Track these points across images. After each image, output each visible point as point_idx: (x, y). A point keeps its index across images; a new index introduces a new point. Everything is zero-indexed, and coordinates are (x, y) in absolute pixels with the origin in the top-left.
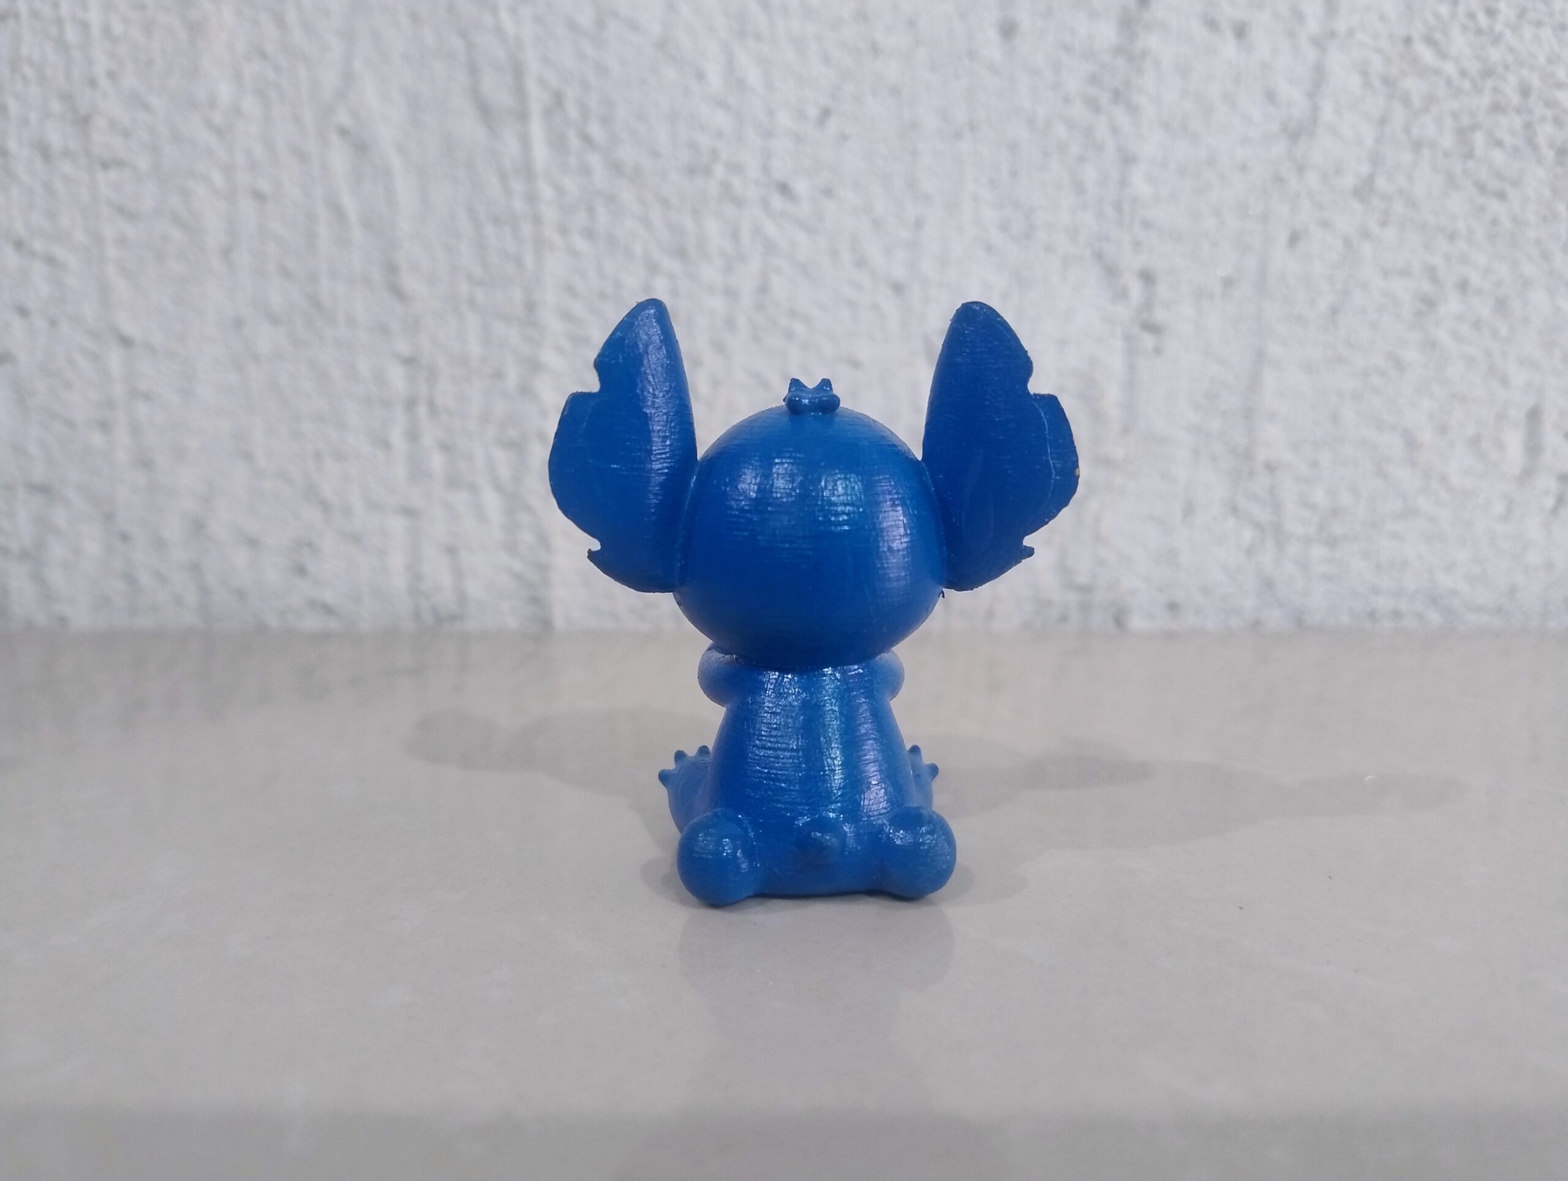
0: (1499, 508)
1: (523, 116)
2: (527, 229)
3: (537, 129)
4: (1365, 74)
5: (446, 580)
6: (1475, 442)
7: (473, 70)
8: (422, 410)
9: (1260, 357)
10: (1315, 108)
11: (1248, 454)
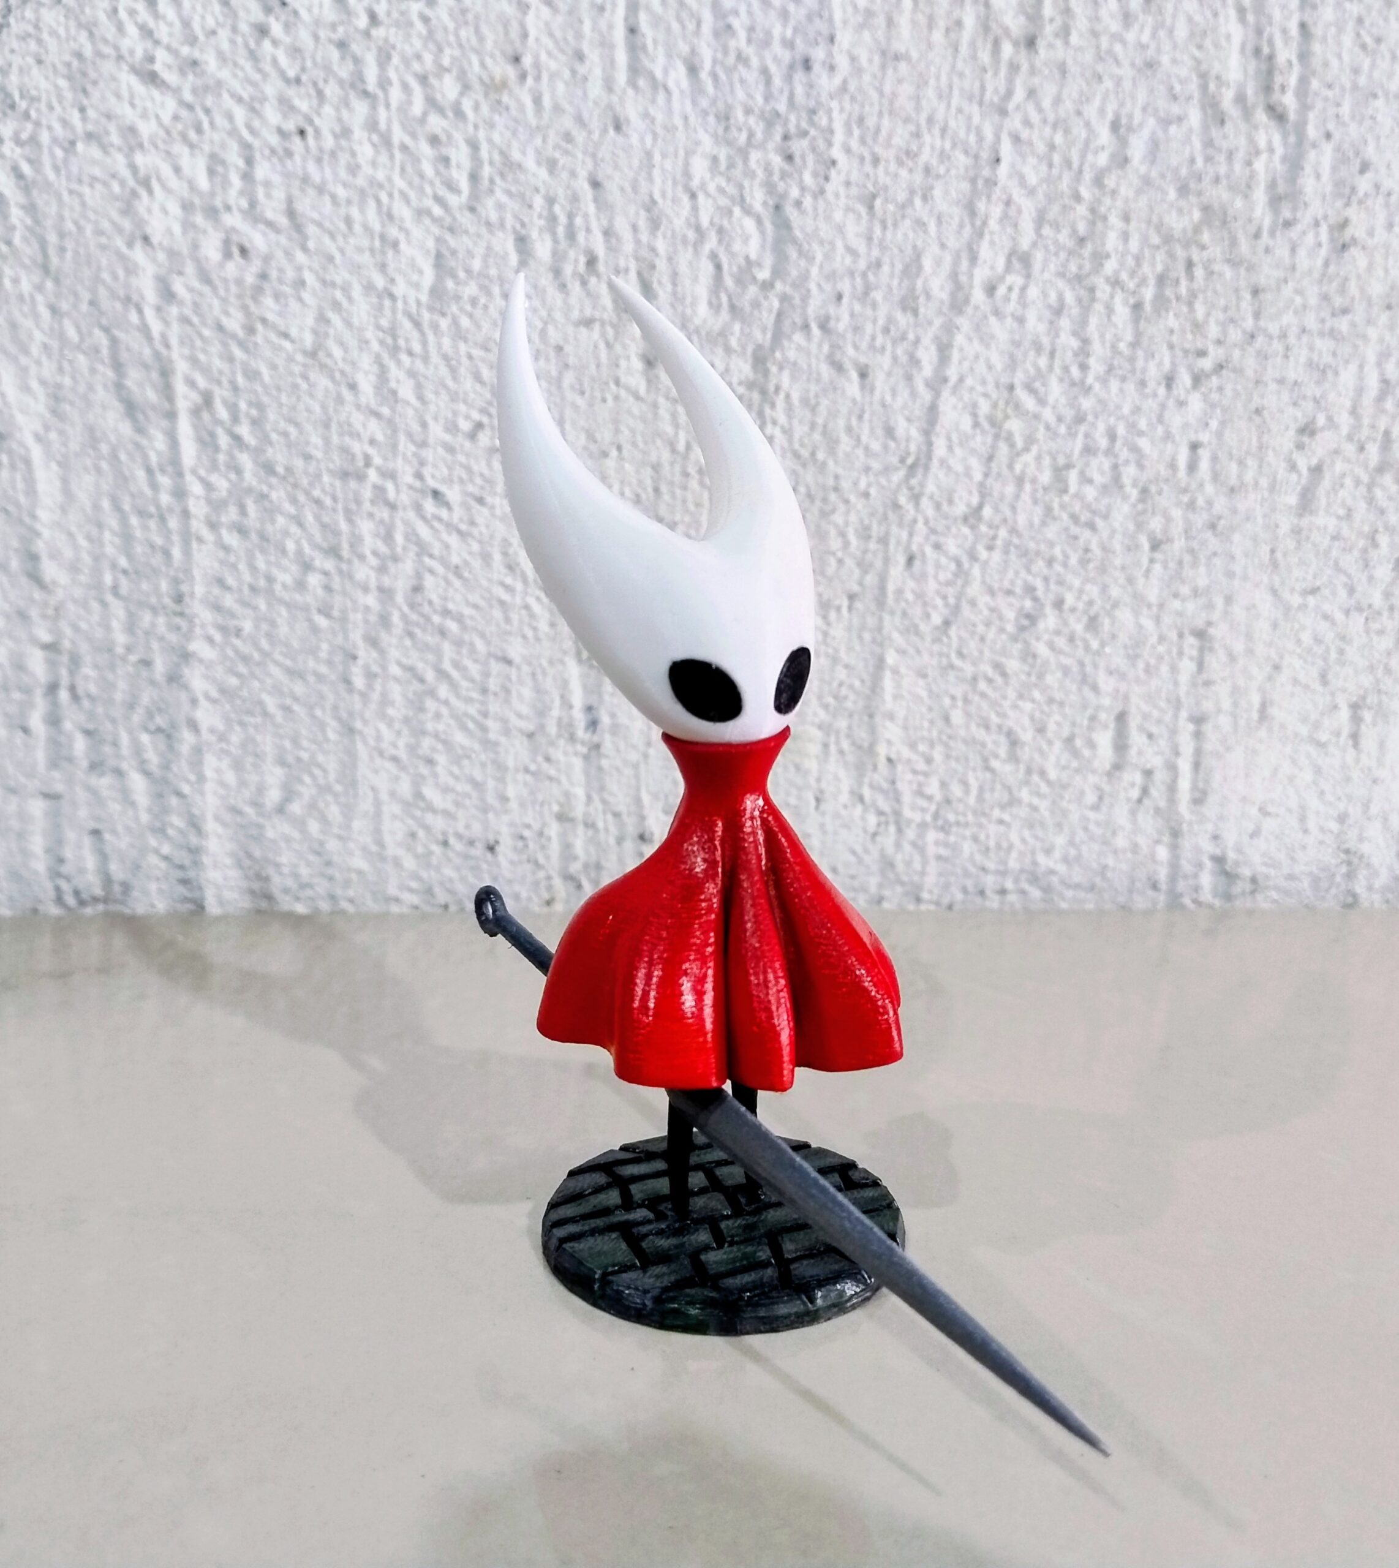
0: (1091, 798)
1: (171, 416)
2: (173, 523)
3: (185, 427)
4: (975, 415)
5: (90, 862)
6: (1070, 740)
7: (118, 366)
8: (64, 695)
9: (880, 663)
10: (930, 444)
11: (871, 750)
